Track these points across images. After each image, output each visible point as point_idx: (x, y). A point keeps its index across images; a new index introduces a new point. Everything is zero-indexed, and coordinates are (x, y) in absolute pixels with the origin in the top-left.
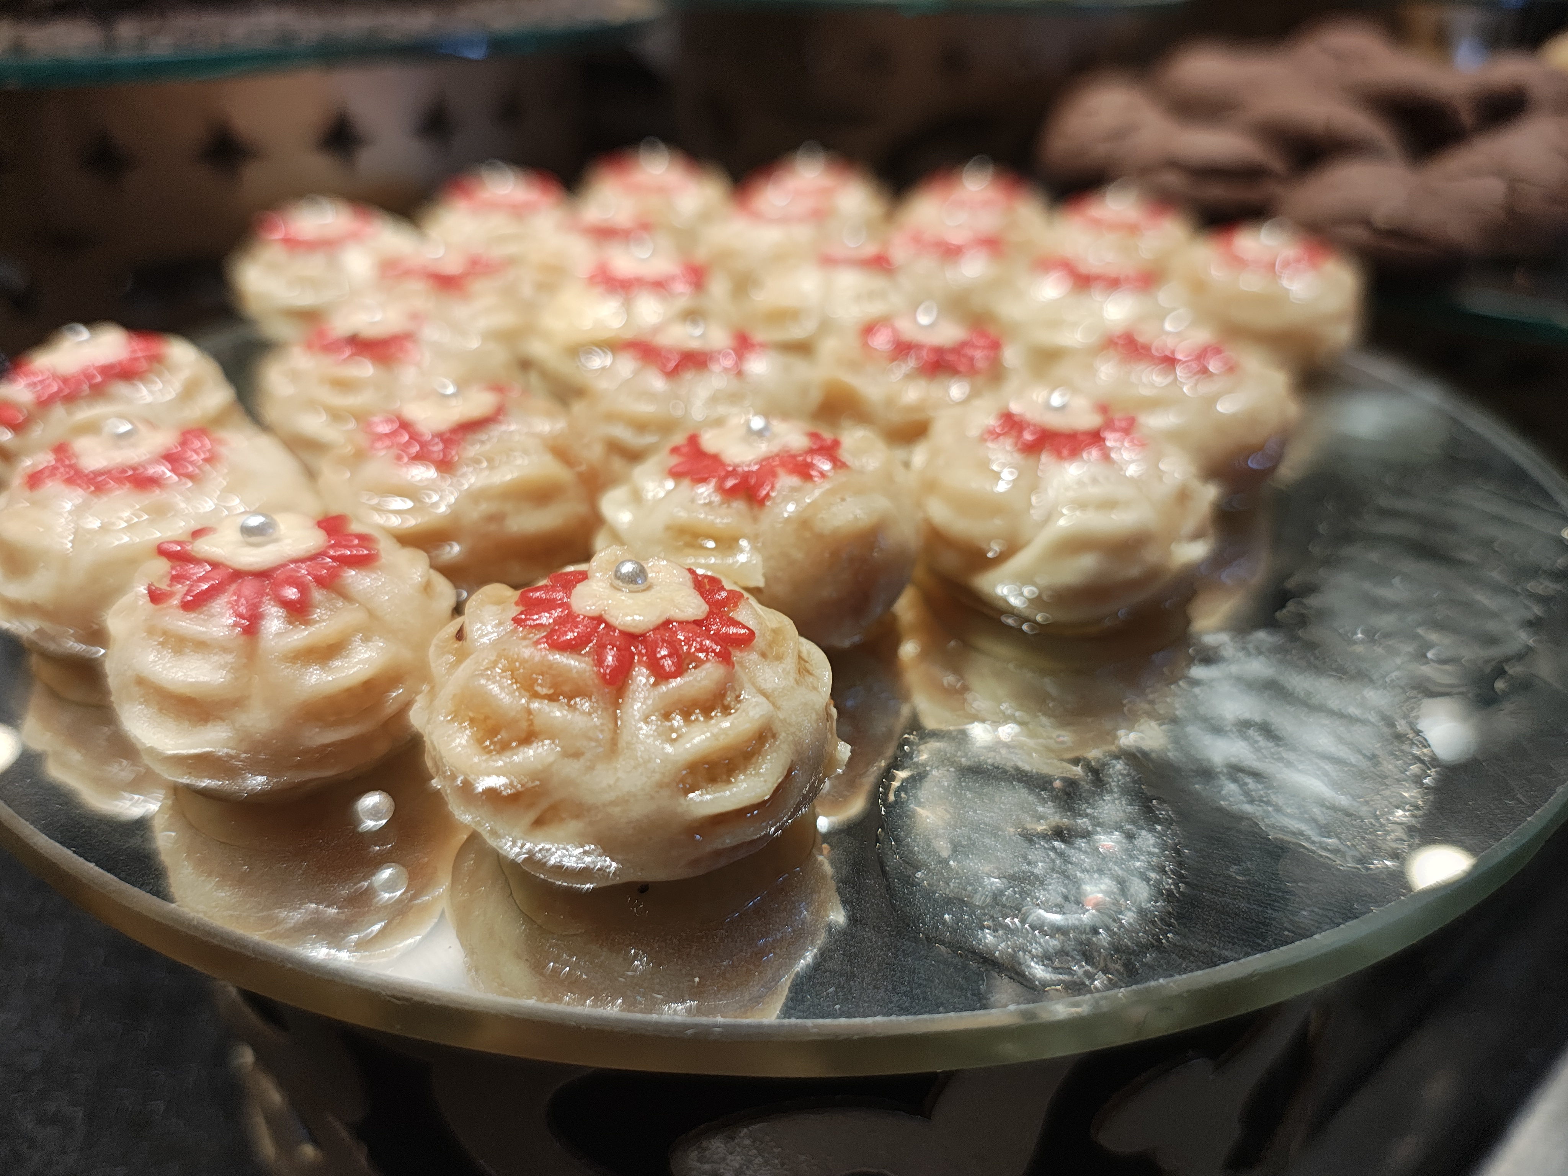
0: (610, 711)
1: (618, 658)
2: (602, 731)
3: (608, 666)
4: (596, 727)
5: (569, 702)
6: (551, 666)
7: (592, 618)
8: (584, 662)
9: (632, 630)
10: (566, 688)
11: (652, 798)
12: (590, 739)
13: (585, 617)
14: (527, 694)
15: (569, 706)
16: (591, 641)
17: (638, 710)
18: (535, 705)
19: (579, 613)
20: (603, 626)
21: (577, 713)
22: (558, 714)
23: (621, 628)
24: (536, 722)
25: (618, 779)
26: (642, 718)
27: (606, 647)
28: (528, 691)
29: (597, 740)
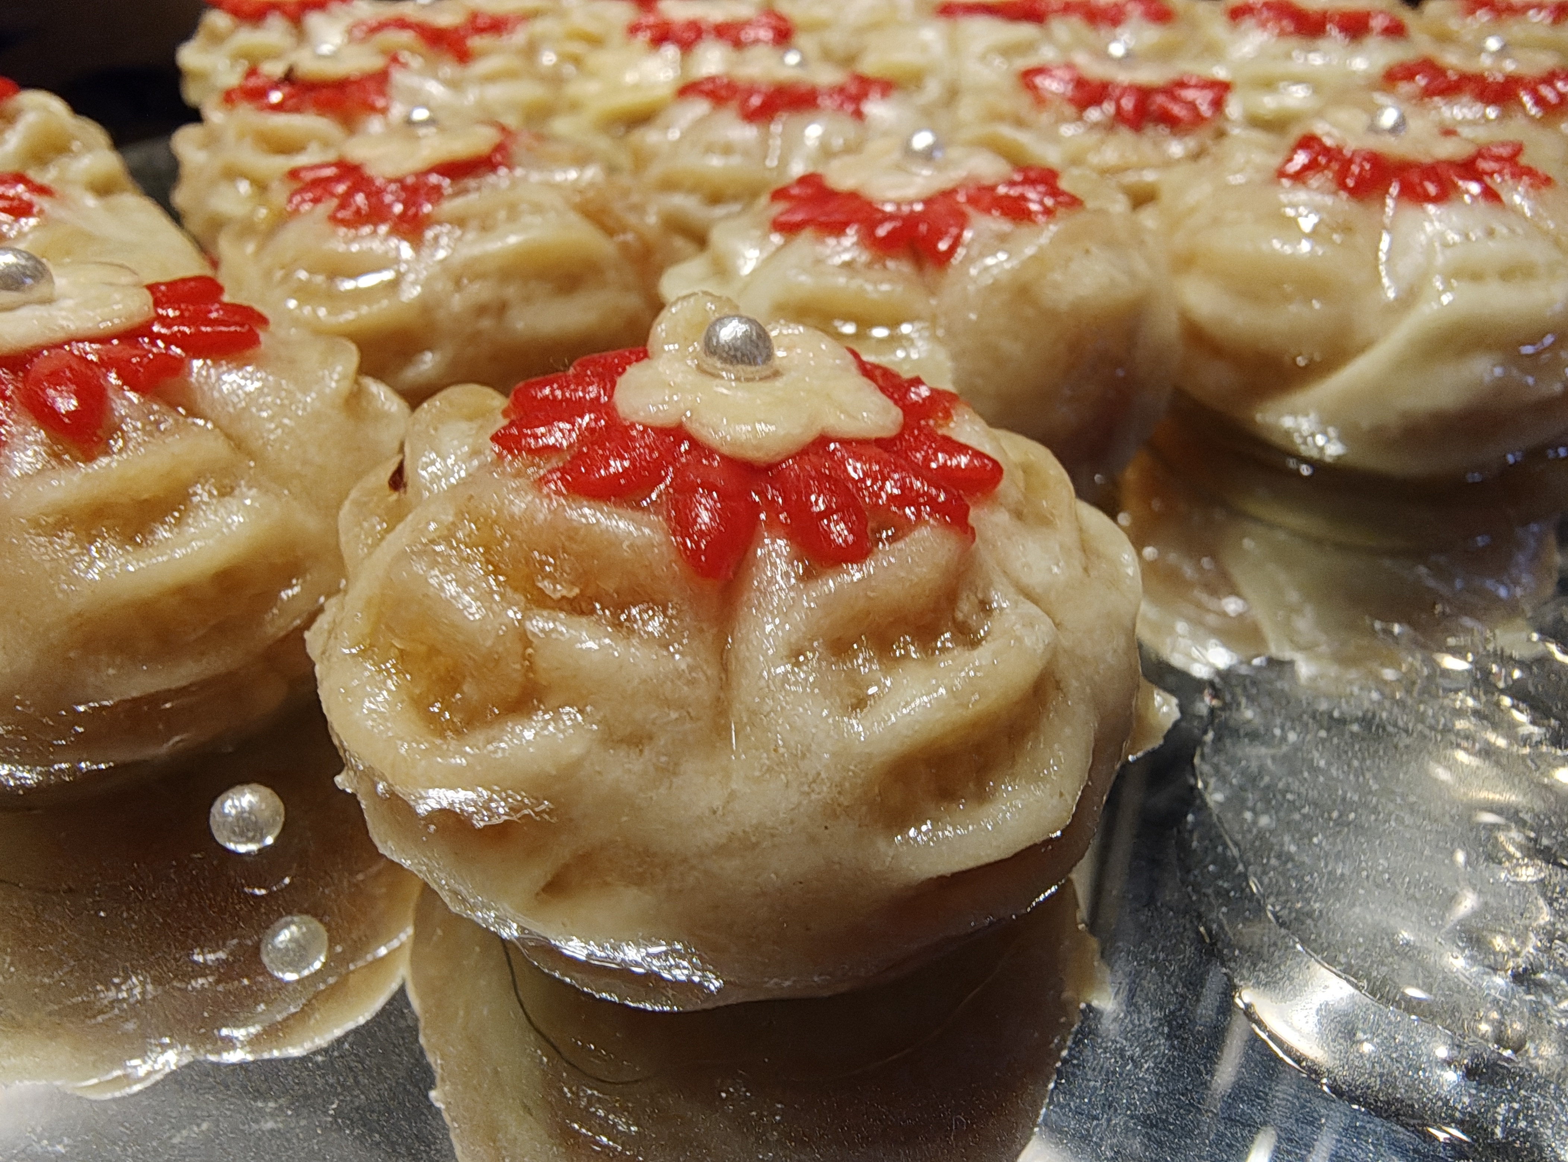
0: (709, 636)
1: (721, 515)
2: (692, 682)
3: (701, 532)
4: (680, 675)
5: (615, 616)
6: (573, 532)
7: (662, 432)
8: (649, 525)
9: (751, 454)
10: (609, 585)
11: (813, 840)
12: (668, 703)
13: (646, 428)
14: (519, 597)
15: (618, 625)
16: (662, 480)
17: (773, 634)
18: (538, 624)
19: (634, 418)
20: (685, 447)
21: (635, 641)
22: (591, 645)
23: (726, 450)
24: (541, 664)
25: (732, 795)
26: (784, 652)
27: (697, 491)
28: (525, 592)
29: (680, 705)
